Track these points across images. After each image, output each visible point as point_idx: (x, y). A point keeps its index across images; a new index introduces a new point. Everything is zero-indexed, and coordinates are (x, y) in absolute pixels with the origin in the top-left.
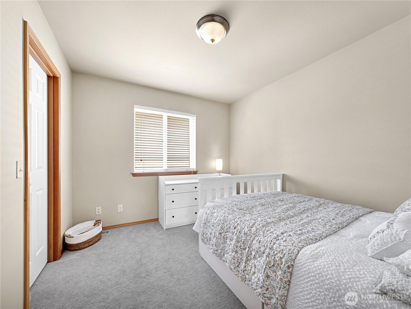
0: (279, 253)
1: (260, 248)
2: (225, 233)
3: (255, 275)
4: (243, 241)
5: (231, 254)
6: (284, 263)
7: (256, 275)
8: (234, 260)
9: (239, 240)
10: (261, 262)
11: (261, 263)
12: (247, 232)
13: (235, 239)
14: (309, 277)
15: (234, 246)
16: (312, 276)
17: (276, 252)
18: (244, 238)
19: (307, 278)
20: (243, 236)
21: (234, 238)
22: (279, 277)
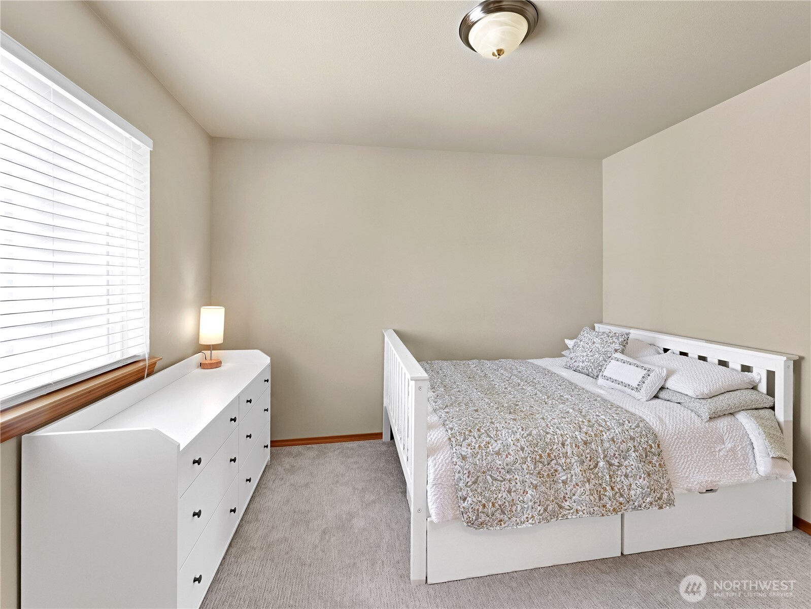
0: (641, 437)
1: (619, 448)
2: (546, 466)
3: (632, 486)
4: (588, 456)
5: (584, 490)
6: (653, 445)
7: (634, 486)
8: (592, 495)
9: (582, 459)
10: (633, 463)
11: (634, 465)
12: (586, 438)
13: (576, 462)
14: (674, 442)
15: (582, 475)
16: (675, 439)
17: (638, 439)
18: (588, 451)
19: (673, 445)
20: (584, 449)
21: (573, 461)
22: (657, 464)
